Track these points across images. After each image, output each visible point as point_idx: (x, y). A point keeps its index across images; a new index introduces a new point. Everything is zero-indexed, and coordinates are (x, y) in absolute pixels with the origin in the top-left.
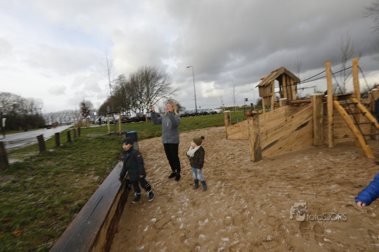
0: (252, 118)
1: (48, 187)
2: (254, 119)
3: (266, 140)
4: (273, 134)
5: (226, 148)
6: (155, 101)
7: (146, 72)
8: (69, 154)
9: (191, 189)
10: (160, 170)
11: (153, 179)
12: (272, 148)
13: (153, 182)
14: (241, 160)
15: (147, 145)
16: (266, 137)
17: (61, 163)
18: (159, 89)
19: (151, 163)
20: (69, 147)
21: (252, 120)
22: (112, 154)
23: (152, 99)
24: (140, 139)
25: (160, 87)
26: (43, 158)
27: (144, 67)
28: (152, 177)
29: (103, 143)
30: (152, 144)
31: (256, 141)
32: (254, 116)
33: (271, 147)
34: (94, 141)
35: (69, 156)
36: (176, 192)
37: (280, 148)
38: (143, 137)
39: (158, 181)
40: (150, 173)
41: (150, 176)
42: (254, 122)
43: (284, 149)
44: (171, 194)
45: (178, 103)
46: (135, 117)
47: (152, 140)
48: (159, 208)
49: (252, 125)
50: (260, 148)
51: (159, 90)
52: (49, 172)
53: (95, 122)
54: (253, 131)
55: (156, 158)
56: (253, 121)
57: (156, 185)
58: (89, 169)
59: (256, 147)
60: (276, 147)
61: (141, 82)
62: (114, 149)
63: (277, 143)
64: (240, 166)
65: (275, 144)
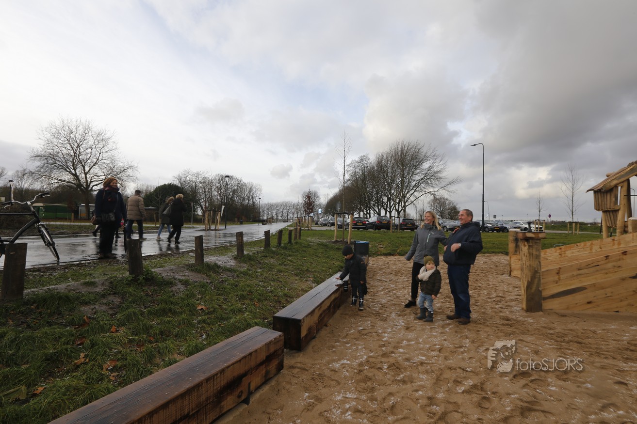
0: (526, 243)
1: (274, 280)
2: (530, 246)
3: (557, 283)
4: (573, 276)
5: (497, 288)
6: (412, 199)
7: (402, 150)
8: (290, 256)
9: (412, 317)
10: (385, 293)
11: (374, 299)
12: (569, 298)
13: (372, 302)
14: (509, 306)
15: (381, 263)
16: (556, 278)
17: (283, 263)
18: (422, 179)
19: (377, 284)
20: (289, 249)
21: (527, 247)
22: (335, 265)
23: (408, 196)
24: (374, 254)
25: (423, 176)
26: (267, 255)
27: (400, 144)
28: (372, 297)
29: (326, 251)
30: (388, 263)
31: (531, 280)
32: (531, 241)
33: (566, 297)
34: (315, 248)
35: (290, 258)
36: (393, 315)
37: (589, 303)
38: (379, 253)
39: (377, 302)
40: (372, 293)
41: (370, 296)
42: (531, 251)
43: (598, 306)
44: (387, 316)
45: (455, 204)
46: (375, 222)
47: (391, 258)
48: (369, 322)
49: (525, 254)
50: (541, 292)
51: (422, 181)
52: (272, 268)
53: (319, 223)
54: (528, 264)
55: (386, 280)
56: (529, 249)
57: (375, 305)
58: (308, 275)
59: (531, 288)
60: (579, 297)
61: (393, 167)
62: (337, 260)
63: (582, 292)
64: (501, 312)
65: (578, 293)
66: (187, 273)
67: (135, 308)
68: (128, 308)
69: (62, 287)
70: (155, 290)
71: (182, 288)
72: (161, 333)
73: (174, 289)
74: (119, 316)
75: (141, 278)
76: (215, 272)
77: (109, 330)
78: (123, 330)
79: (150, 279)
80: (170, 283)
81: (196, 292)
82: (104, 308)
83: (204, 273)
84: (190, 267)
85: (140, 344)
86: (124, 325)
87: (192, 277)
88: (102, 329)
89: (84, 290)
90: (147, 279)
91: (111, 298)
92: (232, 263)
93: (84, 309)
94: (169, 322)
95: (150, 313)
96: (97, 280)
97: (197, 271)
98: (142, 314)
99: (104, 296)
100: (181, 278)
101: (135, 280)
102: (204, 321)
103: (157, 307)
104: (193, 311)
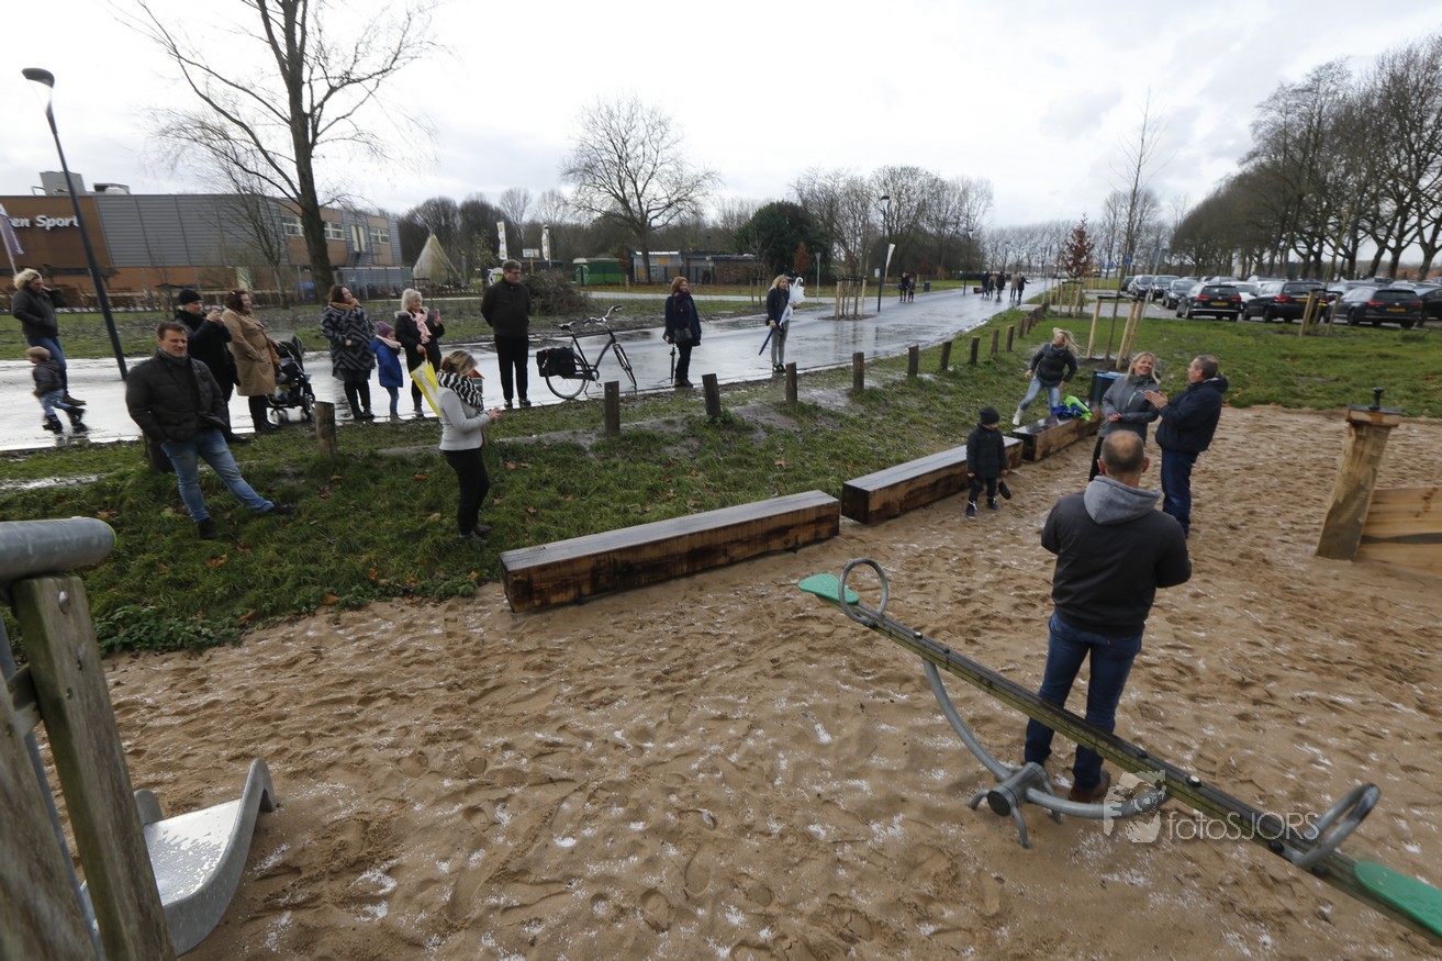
3: (1417, 516)
16: (1419, 506)
31: (1344, 501)
42: (1359, 446)
50: (1359, 525)
54: (1346, 469)
66: (774, 415)
67: (712, 455)
68: (705, 453)
69: (648, 423)
70: (733, 436)
71: (764, 435)
72: (735, 484)
73: (755, 436)
74: (697, 461)
75: (719, 420)
76: (811, 416)
77: (690, 473)
78: (701, 474)
79: (728, 422)
80: (750, 430)
81: (778, 443)
82: (685, 451)
83: (795, 417)
84: (779, 407)
85: (716, 490)
86: (702, 470)
87: (780, 422)
88: (684, 472)
89: (667, 429)
90: (724, 422)
91: (690, 441)
92: (841, 403)
93: (669, 449)
94: (743, 474)
95: (726, 462)
96: (675, 418)
97: (787, 414)
98: (719, 461)
99: (683, 438)
100: (765, 422)
101: (713, 422)
102: (779, 478)
103: (733, 456)
104: (770, 466)
